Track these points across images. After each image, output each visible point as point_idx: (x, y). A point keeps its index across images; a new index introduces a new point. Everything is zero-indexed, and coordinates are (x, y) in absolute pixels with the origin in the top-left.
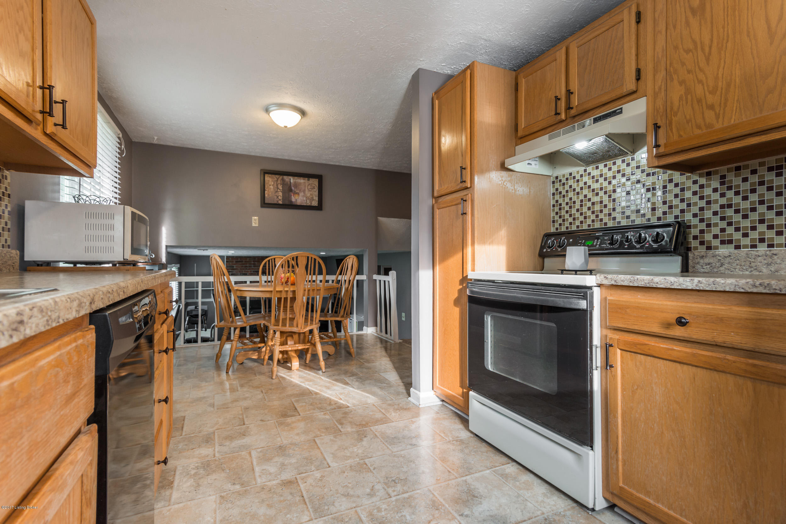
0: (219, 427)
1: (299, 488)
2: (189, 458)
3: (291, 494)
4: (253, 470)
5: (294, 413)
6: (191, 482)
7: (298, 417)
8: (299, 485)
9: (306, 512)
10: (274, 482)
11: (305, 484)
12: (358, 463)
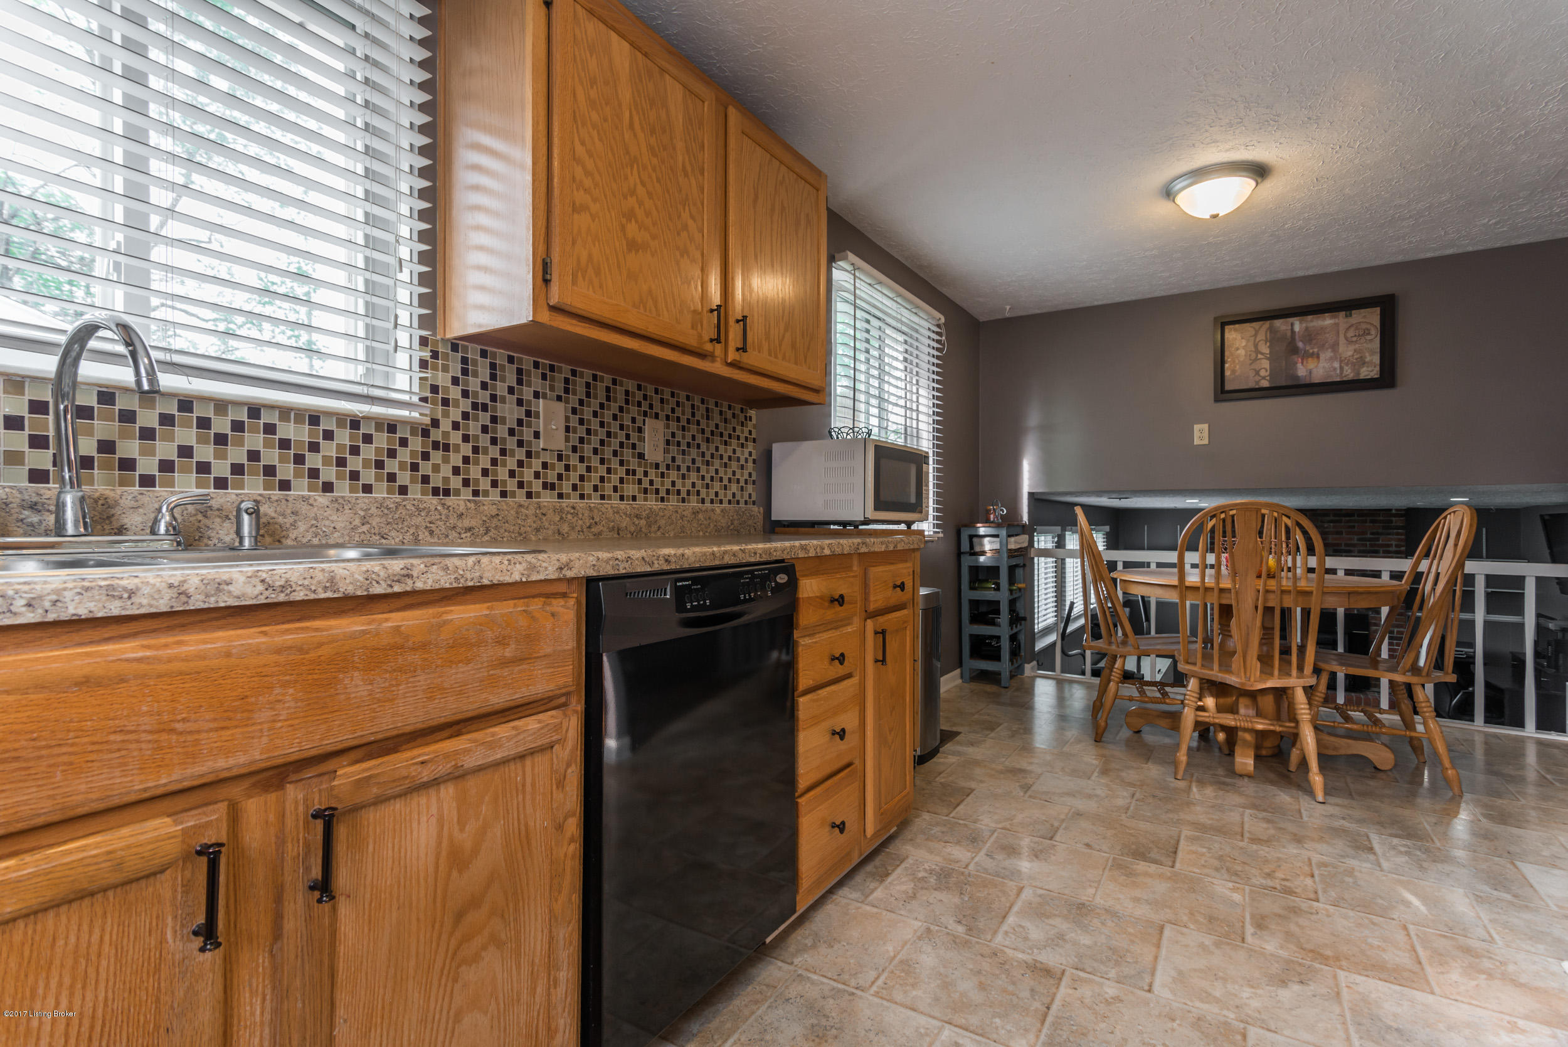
0: (1008, 826)
1: (1054, 990)
2: (932, 853)
3: (1032, 990)
4: (1004, 917)
5: (1163, 859)
6: (908, 887)
7: (1167, 871)
8: (1059, 985)
9: (1031, 1037)
10: (1020, 956)
11: (1071, 991)
12: (1226, 1023)
